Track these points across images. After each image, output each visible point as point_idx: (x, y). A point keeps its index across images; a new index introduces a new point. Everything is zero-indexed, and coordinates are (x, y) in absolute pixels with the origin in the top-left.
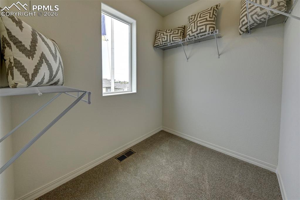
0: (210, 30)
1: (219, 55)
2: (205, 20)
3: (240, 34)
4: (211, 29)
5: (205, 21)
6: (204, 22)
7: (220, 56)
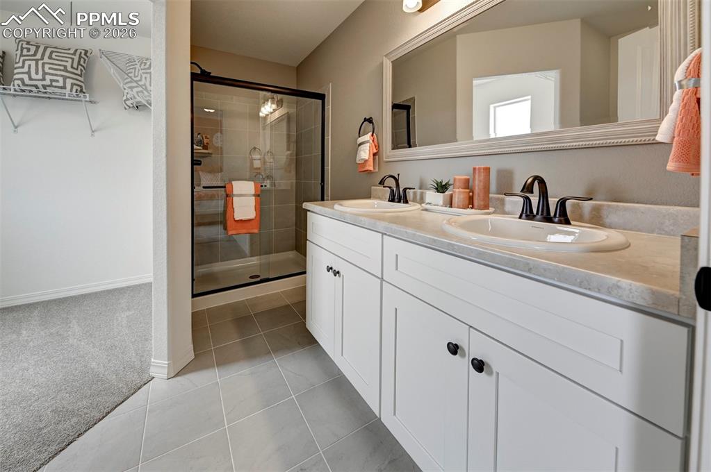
0: (74, 90)
1: (93, 132)
2: (62, 68)
3: (125, 109)
4: (75, 87)
5: (63, 70)
6: (60, 70)
7: (95, 133)
